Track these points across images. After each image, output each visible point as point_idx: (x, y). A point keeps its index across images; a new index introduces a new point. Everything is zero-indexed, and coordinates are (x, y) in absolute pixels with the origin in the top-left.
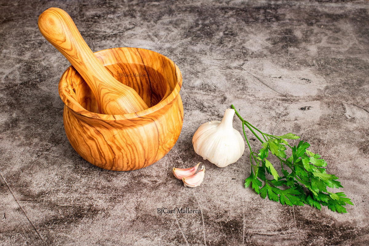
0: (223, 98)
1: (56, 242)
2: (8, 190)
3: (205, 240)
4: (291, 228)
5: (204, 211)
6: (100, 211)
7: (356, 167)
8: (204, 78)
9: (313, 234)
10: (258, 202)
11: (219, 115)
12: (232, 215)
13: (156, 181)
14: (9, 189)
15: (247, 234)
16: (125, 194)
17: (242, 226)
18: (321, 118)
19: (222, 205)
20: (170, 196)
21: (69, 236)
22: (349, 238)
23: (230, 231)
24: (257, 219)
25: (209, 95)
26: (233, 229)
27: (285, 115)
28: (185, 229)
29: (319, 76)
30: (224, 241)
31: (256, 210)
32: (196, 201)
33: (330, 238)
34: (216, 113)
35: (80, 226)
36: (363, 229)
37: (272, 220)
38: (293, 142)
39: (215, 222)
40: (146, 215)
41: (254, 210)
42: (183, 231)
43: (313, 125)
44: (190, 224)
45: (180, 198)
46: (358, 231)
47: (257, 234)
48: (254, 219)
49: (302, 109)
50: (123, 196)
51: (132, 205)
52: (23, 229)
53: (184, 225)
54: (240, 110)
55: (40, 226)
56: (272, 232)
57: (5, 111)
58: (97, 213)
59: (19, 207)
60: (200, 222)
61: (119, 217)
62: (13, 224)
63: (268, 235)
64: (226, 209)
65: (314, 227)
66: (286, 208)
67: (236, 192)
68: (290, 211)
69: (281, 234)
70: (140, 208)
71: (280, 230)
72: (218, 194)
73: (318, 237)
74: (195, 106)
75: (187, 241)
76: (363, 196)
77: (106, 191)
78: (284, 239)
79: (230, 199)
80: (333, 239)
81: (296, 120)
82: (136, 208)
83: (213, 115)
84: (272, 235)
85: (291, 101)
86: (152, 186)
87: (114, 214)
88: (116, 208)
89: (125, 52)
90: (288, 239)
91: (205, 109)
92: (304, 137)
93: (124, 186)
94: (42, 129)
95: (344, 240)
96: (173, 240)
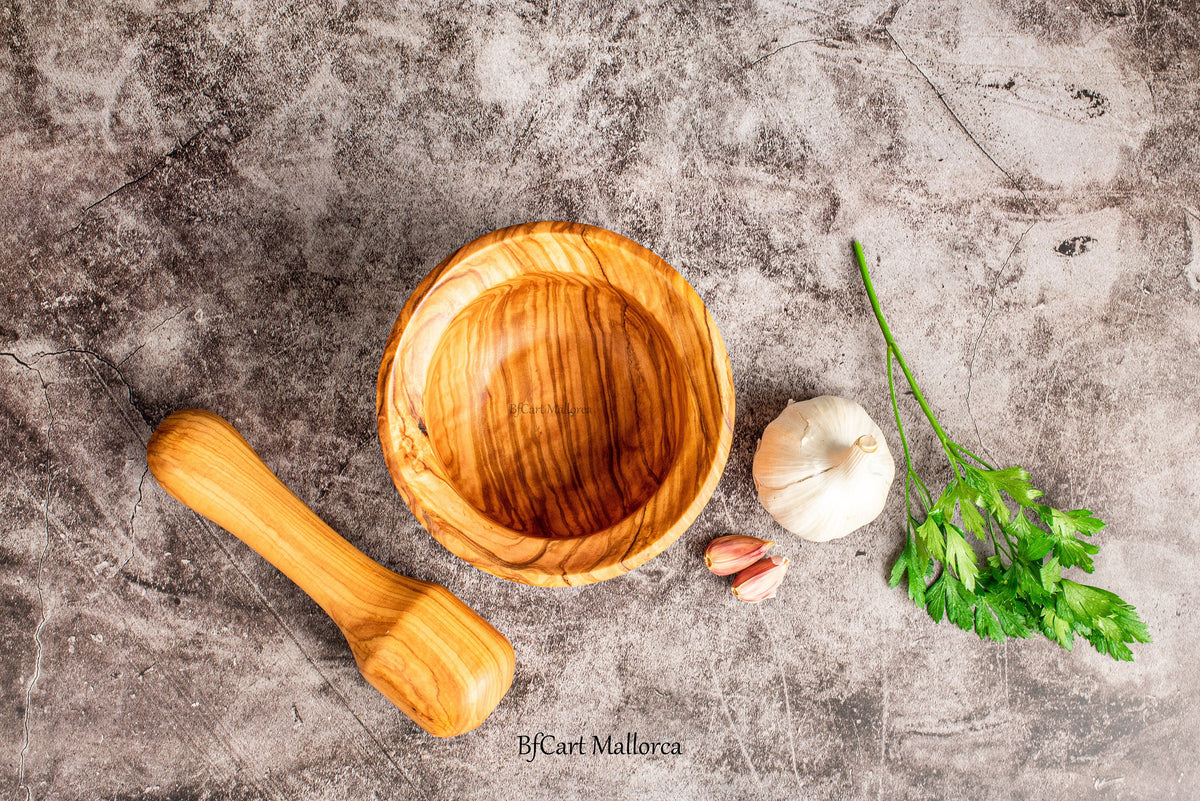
0: (827, 204)
1: (444, 787)
2: (279, 626)
3: (793, 757)
4: (996, 710)
5: (789, 667)
6: (531, 684)
7: (1182, 490)
8: (768, 100)
9: (1045, 726)
10: (921, 629)
11: (817, 286)
12: (856, 675)
13: (659, 573)
14: (279, 620)
15: (890, 736)
16: (583, 620)
17: (880, 710)
18: (1115, 290)
19: (830, 645)
20: (701, 623)
21: (472, 768)
22: (1127, 734)
23: (851, 728)
24: (917, 685)
25: (784, 189)
26: (859, 721)
27: (1013, 279)
28: (746, 729)
29: (1134, 75)
30: (837, 757)
31: (916, 656)
32: (767, 635)
33: (1082, 735)
34: (808, 277)
35: (490, 733)
36: (1162, 703)
37: (952, 688)
38: (1026, 397)
39: (815, 702)
40: (645, 689)
41: (910, 658)
42: (741, 732)
43: (1088, 325)
44: (756, 712)
45: (725, 628)
46: (1150, 710)
47: (915, 732)
48: (909, 687)
49: (1066, 249)
50: (580, 628)
51: (608, 660)
52: (354, 751)
53: (742, 713)
54: (879, 259)
55: (395, 741)
56: (950, 724)
57: (168, 298)
58: (525, 691)
59: (323, 681)
60: (779, 705)
61: (582, 701)
62: (325, 737)
63: (940, 736)
64: (843, 660)
65: (1048, 705)
66: (989, 645)
67: (866, 599)
68: (998, 656)
69: (971, 729)
70: (630, 668)
71: (968, 719)
72: (821, 610)
73: (1055, 733)
74: (744, 248)
75: (751, 766)
76: (1180, 596)
77: (535, 615)
78: (976, 745)
79: (852, 624)
80: (1088, 737)
81: (1042, 301)
82: (620, 668)
83: (801, 288)
84: (949, 735)
85: (1036, 212)
86: (650, 589)
87: (568, 690)
88: (568, 670)
89: (544, 245)
90: (988, 745)
91: (776, 263)
92: (1057, 378)
93: (578, 594)
94: (303, 377)
95: (1115, 739)
96: (719, 762)
